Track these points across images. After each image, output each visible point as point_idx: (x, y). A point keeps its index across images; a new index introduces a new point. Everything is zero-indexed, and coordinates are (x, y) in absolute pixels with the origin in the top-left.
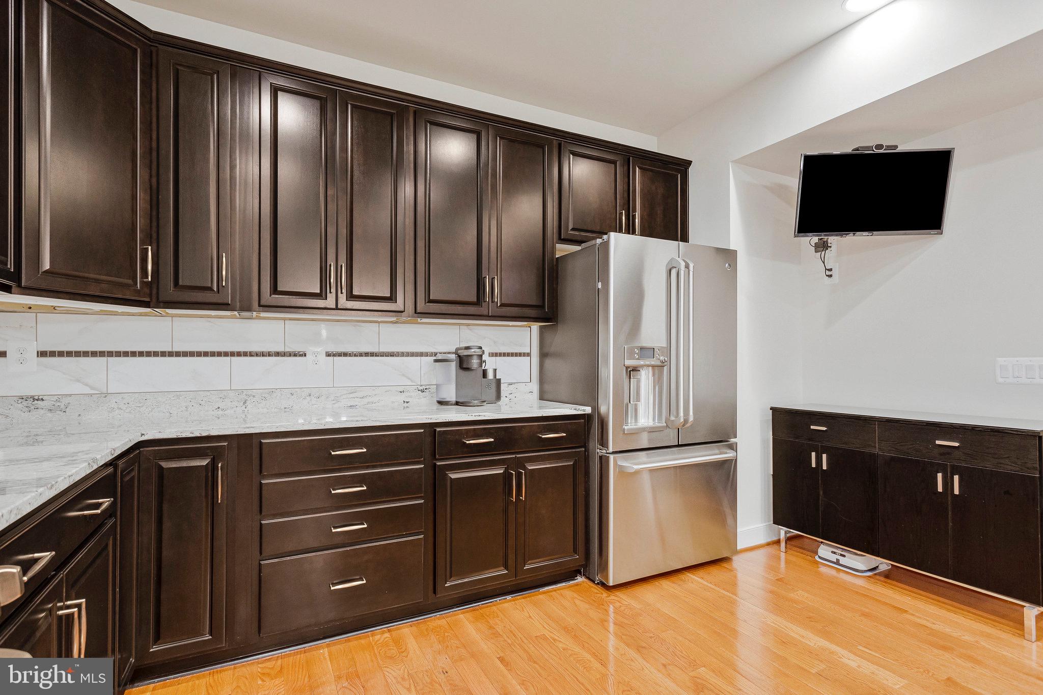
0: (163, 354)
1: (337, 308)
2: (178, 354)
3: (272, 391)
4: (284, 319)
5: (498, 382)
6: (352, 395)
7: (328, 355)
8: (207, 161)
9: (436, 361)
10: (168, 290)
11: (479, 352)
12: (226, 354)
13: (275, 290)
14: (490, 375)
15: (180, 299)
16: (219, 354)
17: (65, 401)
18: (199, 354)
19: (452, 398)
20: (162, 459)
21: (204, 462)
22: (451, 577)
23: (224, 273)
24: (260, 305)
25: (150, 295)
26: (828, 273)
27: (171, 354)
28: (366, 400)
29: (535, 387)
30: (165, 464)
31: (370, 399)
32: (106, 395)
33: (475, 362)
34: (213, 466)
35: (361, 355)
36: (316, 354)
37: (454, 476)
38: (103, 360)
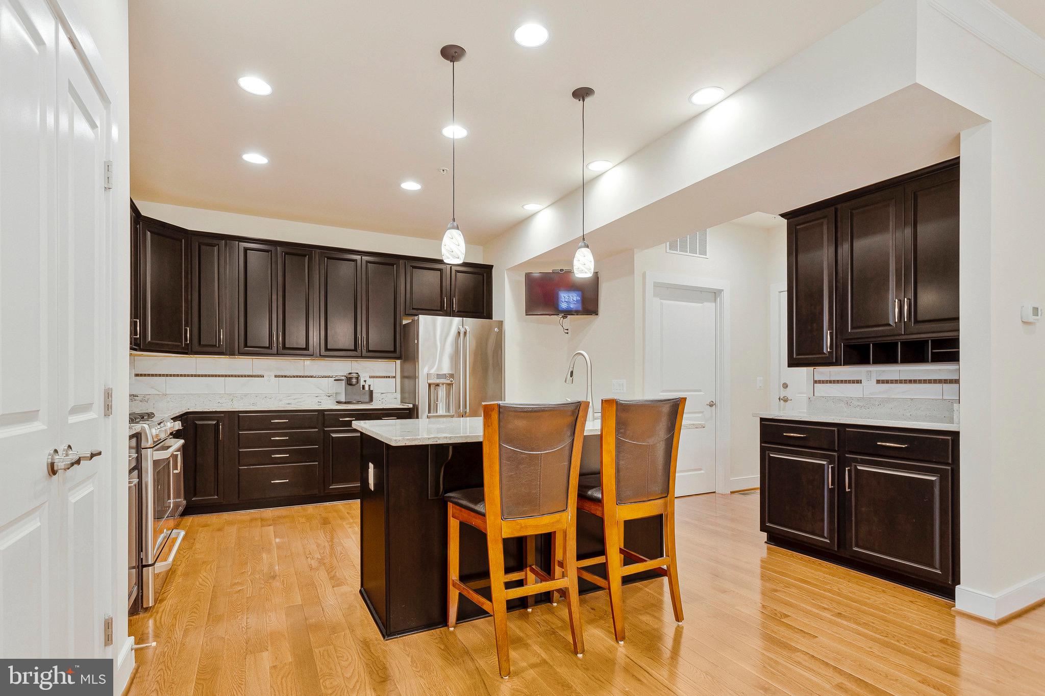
0: (192, 376)
1: (277, 354)
2: (199, 376)
3: (246, 395)
4: (253, 359)
5: (371, 392)
6: (289, 398)
7: (276, 376)
8: (214, 286)
9: (335, 380)
10: (196, 347)
11: (355, 375)
12: (222, 376)
13: (246, 346)
14: (367, 388)
15: (202, 350)
16: (219, 376)
17: (147, 397)
18: (209, 376)
19: (343, 400)
20: (197, 420)
21: (214, 422)
22: (332, 484)
23: (222, 337)
24: (239, 353)
25: (188, 349)
26: (567, 331)
27: (195, 376)
28: (296, 401)
29: (399, 396)
30: (197, 422)
31: (300, 400)
32: (166, 395)
33: (354, 381)
34: (217, 425)
35: (294, 377)
36: (269, 376)
37: (334, 435)
38: (164, 378)
